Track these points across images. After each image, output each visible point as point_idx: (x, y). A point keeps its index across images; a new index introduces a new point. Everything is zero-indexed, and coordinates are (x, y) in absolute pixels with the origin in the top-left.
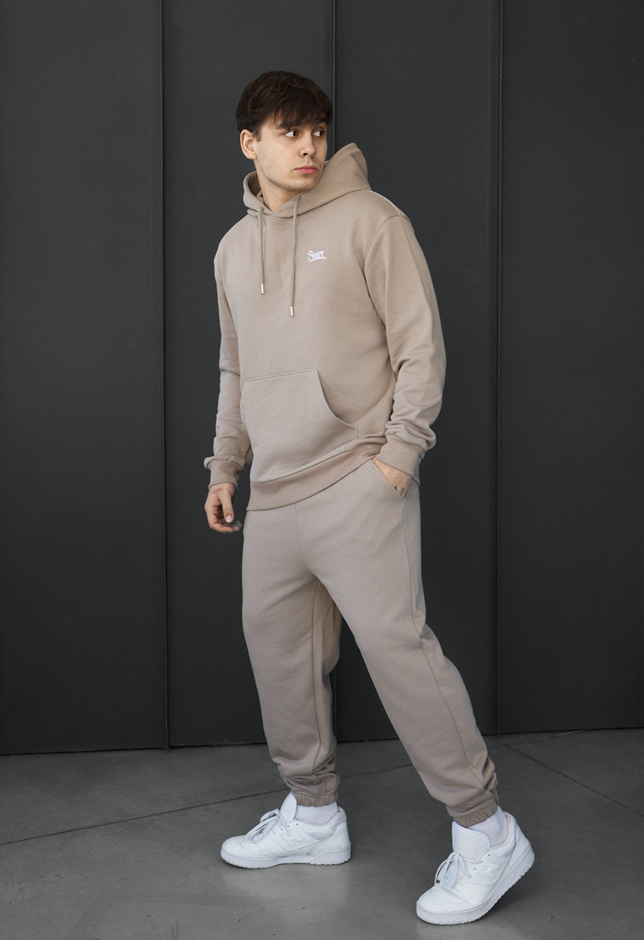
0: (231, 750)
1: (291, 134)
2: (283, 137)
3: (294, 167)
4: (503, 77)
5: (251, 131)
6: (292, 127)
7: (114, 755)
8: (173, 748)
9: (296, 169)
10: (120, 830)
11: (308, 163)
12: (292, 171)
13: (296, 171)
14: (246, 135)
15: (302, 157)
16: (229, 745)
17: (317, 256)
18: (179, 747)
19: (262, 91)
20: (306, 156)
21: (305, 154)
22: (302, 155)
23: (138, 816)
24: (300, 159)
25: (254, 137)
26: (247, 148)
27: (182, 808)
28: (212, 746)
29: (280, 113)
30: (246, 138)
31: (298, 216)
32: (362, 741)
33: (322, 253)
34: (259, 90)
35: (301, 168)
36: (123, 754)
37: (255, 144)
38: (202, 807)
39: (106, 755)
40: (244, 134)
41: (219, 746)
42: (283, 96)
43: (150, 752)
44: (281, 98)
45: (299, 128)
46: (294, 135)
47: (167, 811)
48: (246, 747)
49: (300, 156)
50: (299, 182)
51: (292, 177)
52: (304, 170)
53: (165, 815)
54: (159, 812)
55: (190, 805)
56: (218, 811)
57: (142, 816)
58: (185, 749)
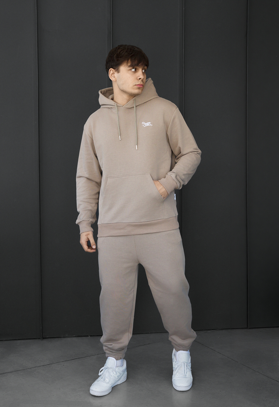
0: (69, 339)
1: (133, 70)
2: (130, 71)
3: (135, 84)
4: (184, 50)
5: (114, 69)
6: (134, 66)
7: (19, 341)
8: (44, 338)
9: (135, 85)
10: (22, 373)
11: (141, 83)
12: (134, 86)
13: (136, 86)
14: (111, 71)
15: (138, 80)
16: (68, 337)
17: (148, 124)
18: (47, 338)
19: (121, 51)
20: (140, 80)
21: (140, 79)
22: (138, 79)
23: (29, 368)
24: (138, 81)
25: (116, 71)
26: (112, 76)
27: (48, 364)
28: (61, 337)
29: (129, 61)
30: (111, 72)
31: (136, 106)
33: (150, 123)
34: (119, 51)
35: (138, 85)
36: (23, 341)
37: (116, 74)
38: (57, 363)
39: (15, 341)
40: (111, 70)
41: (64, 337)
42: (131, 54)
43: (34, 340)
44: (130, 54)
45: (137, 67)
46: (135, 70)
47: (42, 365)
48: (75, 338)
49: (137, 80)
50: (136, 91)
51: (133, 89)
52: (139, 86)
53: (41, 367)
54: (39, 366)
55: (52, 363)
56: (64, 365)
57: (31, 367)
58: (49, 339)
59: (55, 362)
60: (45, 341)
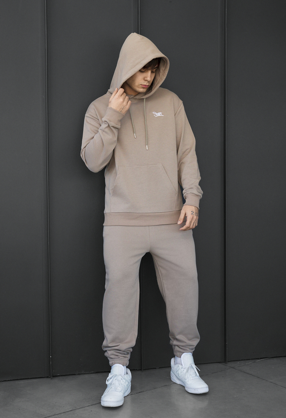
0: (86, 376)
11: (147, 83)
13: (141, 85)
18: (57, 376)
23: (47, 416)
27: (71, 410)
28: (75, 374)
32: (156, 368)
36: (26, 381)
38: (82, 409)
39: (17, 382)
41: (79, 374)
43: (41, 379)
47: (63, 412)
48: (94, 375)
52: (144, 86)
53: (62, 414)
54: (58, 413)
55: (74, 408)
56: (91, 411)
57: (49, 416)
58: (61, 377)
59: (79, 407)
60: (56, 380)
